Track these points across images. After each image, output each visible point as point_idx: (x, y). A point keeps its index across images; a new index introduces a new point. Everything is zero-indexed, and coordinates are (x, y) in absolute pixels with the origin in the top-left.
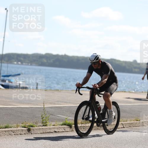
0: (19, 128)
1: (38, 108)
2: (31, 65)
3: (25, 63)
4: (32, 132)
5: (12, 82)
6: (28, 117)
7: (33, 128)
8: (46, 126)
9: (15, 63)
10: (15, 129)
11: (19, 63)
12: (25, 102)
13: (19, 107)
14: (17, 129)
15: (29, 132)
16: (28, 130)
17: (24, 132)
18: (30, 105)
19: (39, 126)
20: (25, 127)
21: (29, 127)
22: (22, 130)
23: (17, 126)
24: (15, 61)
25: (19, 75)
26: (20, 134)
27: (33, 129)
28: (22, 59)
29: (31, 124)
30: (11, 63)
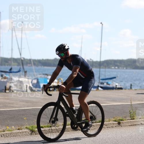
0: (111, 122)
1: (128, 104)
2: (126, 69)
3: (121, 67)
4: (122, 125)
5: (109, 84)
6: (119, 113)
7: (123, 121)
8: (133, 119)
9: (113, 68)
10: (108, 123)
11: (116, 67)
12: (118, 100)
13: (112, 105)
14: (109, 123)
15: (119, 125)
16: (118, 123)
17: (115, 125)
18: (121, 103)
19: (127, 120)
20: (116, 121)
21: (119, 121)
22: (114, 124)
23: (109, 121)
24: (113, 66)
25: (115, 78)
26: (112, 127)
27: (123, 123)
28: (118, 64)
29: (121, 119)
30: (109, 68)
